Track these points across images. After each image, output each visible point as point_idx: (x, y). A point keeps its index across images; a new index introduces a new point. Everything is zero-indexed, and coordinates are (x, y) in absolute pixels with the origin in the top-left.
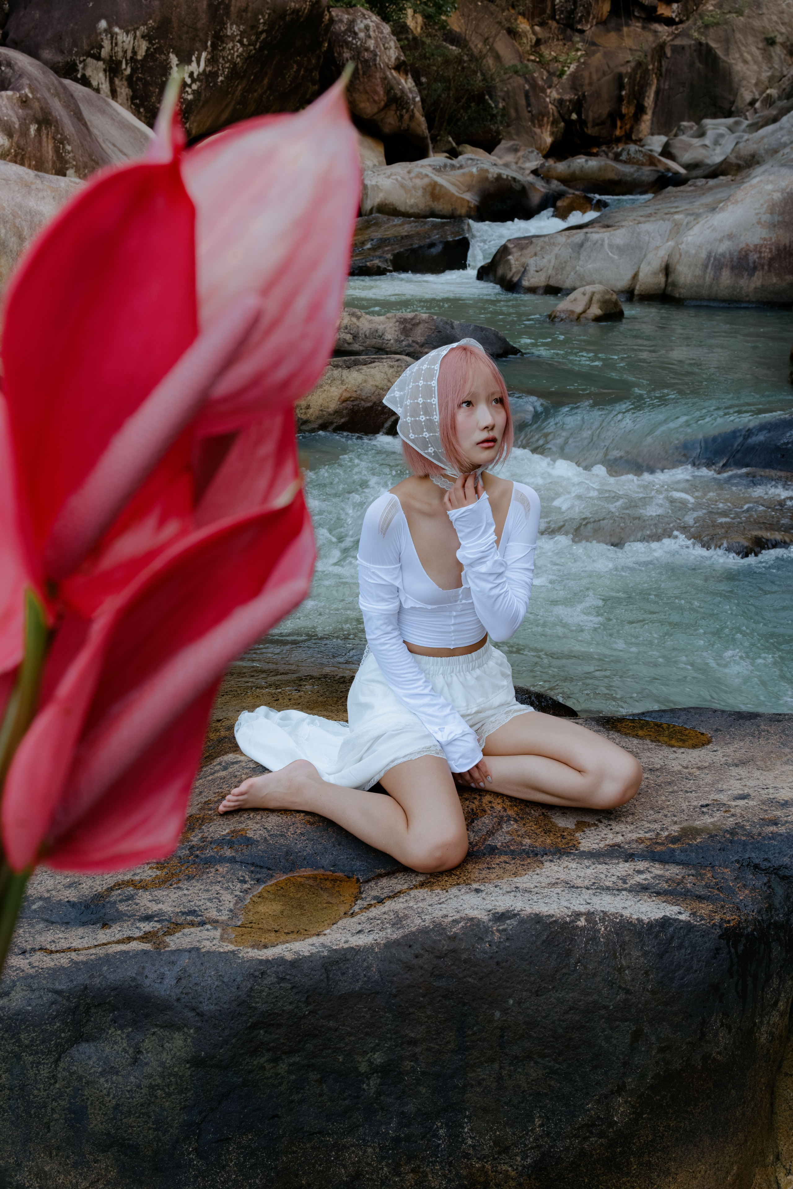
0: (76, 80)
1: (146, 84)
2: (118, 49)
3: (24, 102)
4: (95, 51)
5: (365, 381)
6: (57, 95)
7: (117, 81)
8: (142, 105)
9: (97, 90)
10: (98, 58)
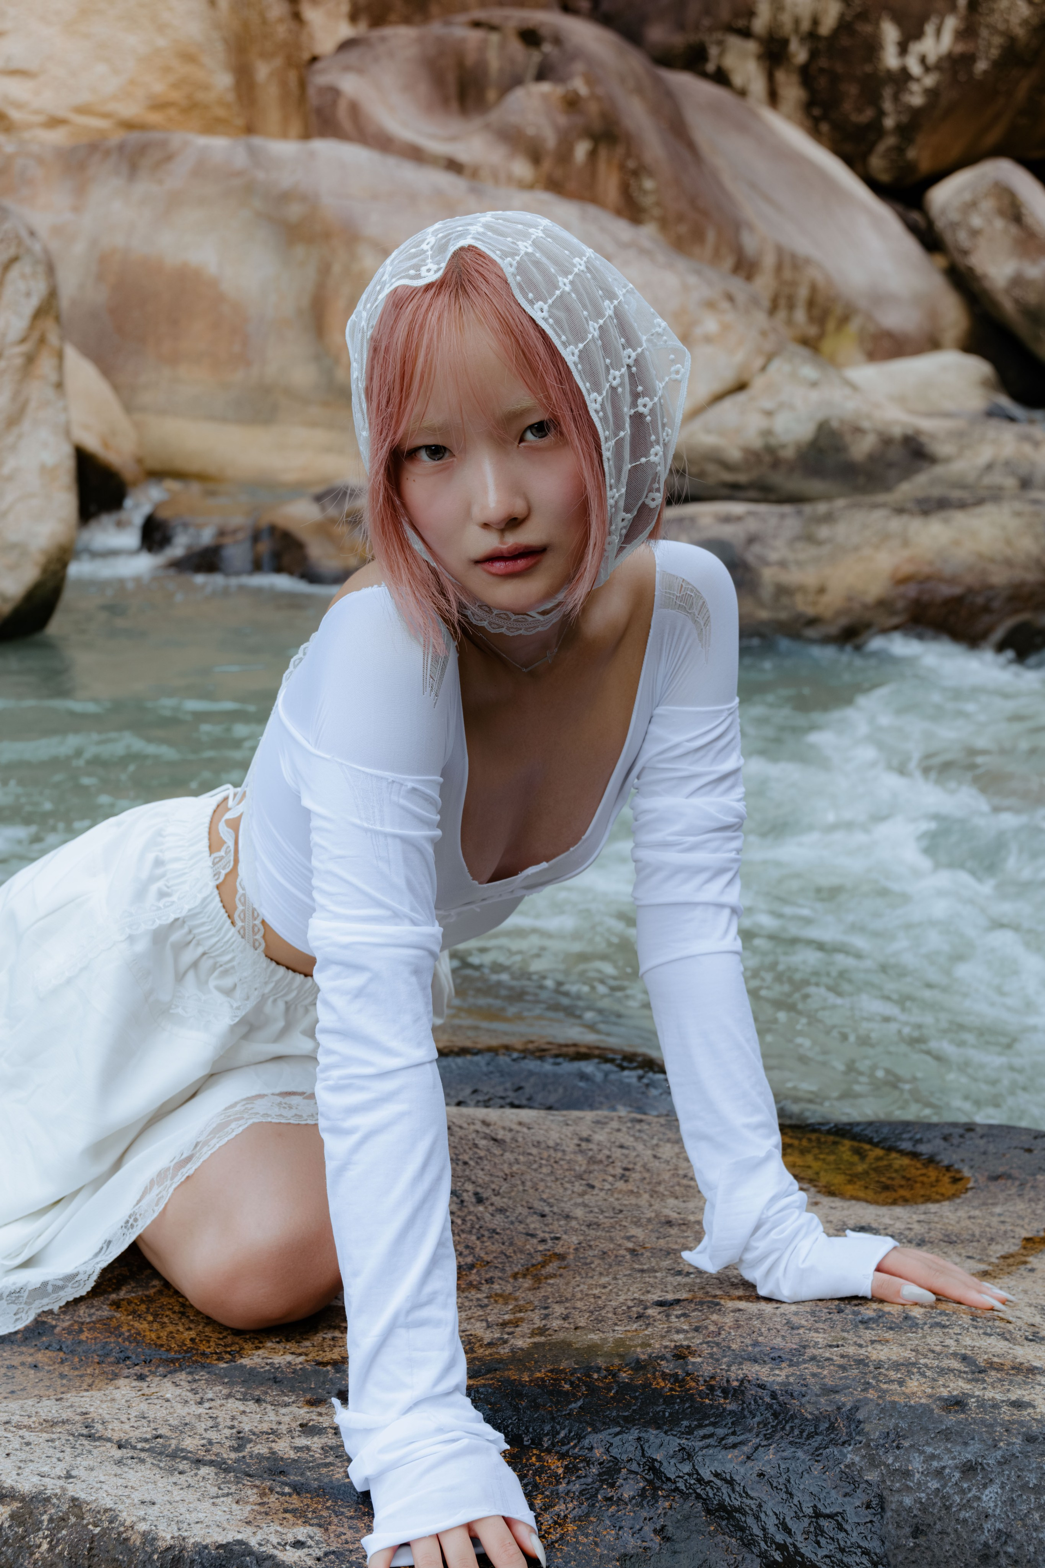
0: (704, 75)
1: (834, 79)
2: (786, 19)
3: (572, 103)
4: (741, 23)
5: (957, 543)
6: (639, 90)
7: (781, 76)
8: (825, 117)
9: (742, 93)
10: (746, 33)
